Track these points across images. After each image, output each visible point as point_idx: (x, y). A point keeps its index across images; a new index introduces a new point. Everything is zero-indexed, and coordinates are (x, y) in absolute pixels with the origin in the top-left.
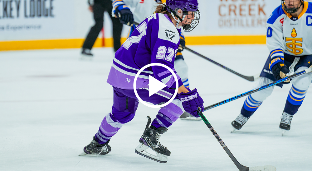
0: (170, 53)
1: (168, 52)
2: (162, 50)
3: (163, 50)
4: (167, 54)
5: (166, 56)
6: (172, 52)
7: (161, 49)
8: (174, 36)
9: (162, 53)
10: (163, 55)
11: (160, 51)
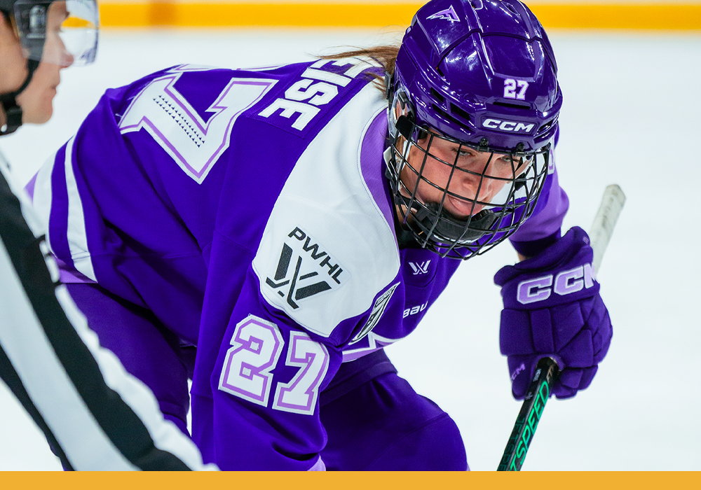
0: (303, 366)
1: (288, 363)
2: (254, 346)
3: (260, 342)
4: (284, 373)
5: (280, 385)
6: (310, 357)
7: (252, 339)
8: (323, 286)
9: (258, 365)
10: (258, 380)
11: (246, 345)
